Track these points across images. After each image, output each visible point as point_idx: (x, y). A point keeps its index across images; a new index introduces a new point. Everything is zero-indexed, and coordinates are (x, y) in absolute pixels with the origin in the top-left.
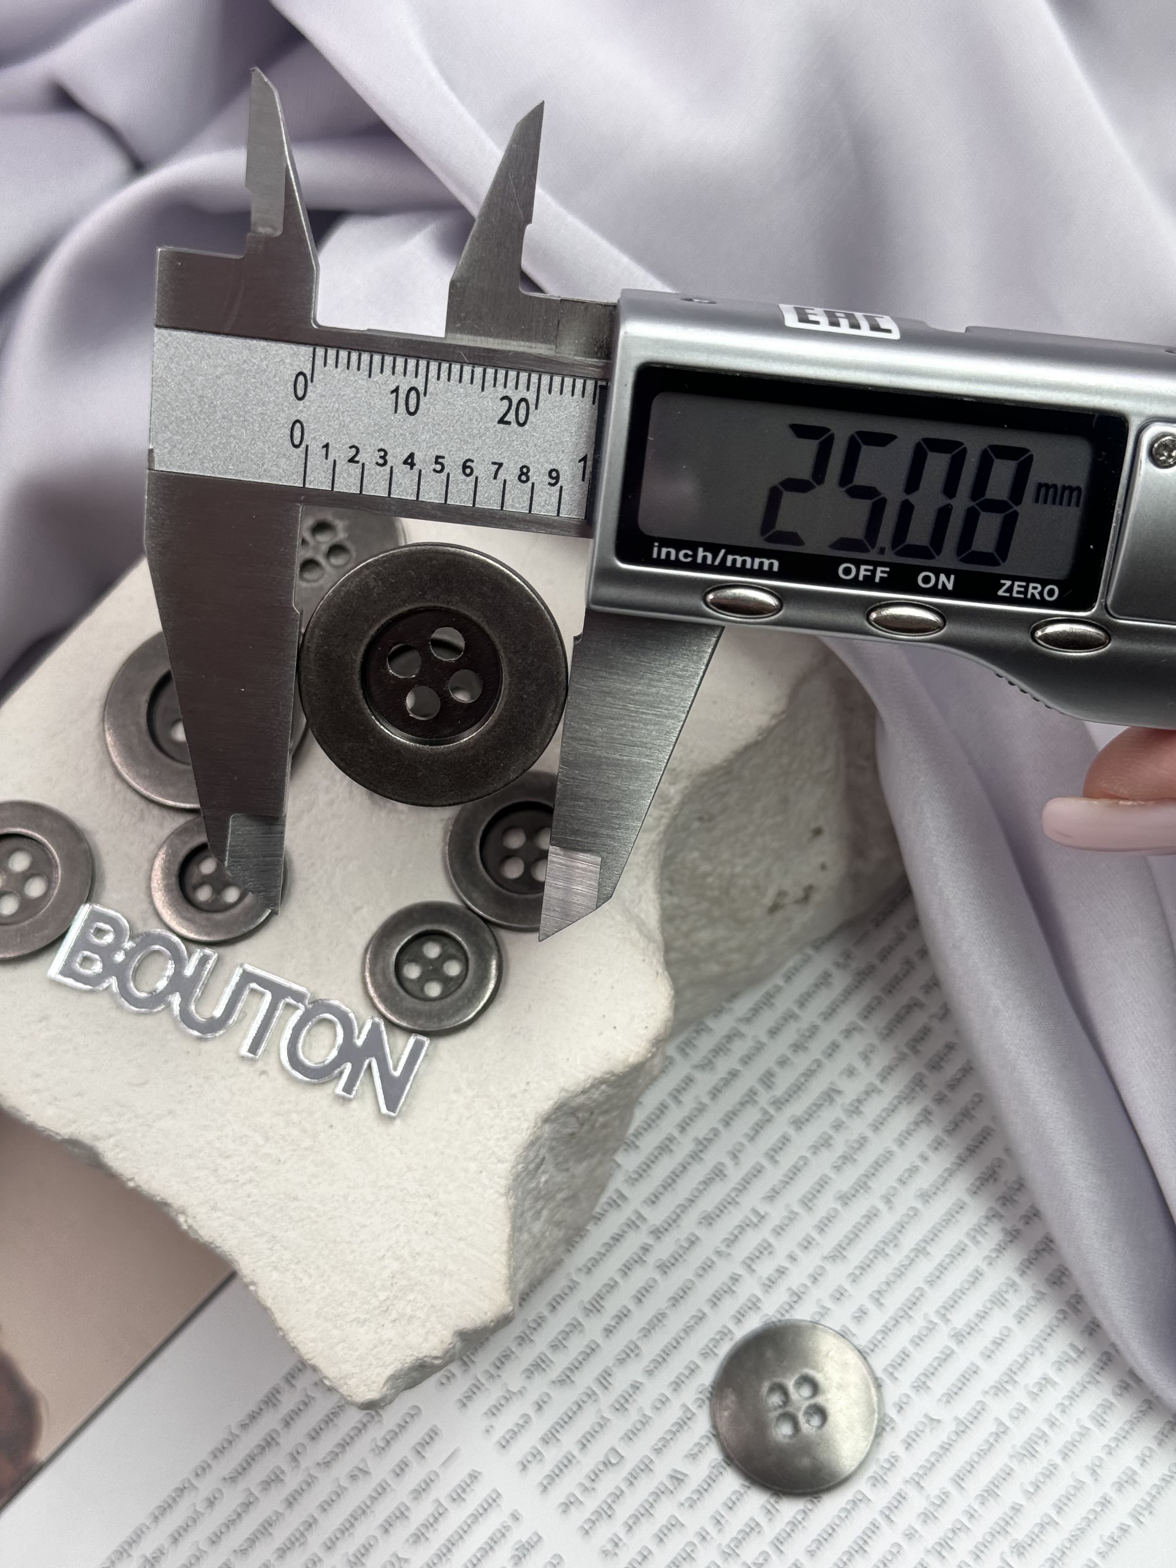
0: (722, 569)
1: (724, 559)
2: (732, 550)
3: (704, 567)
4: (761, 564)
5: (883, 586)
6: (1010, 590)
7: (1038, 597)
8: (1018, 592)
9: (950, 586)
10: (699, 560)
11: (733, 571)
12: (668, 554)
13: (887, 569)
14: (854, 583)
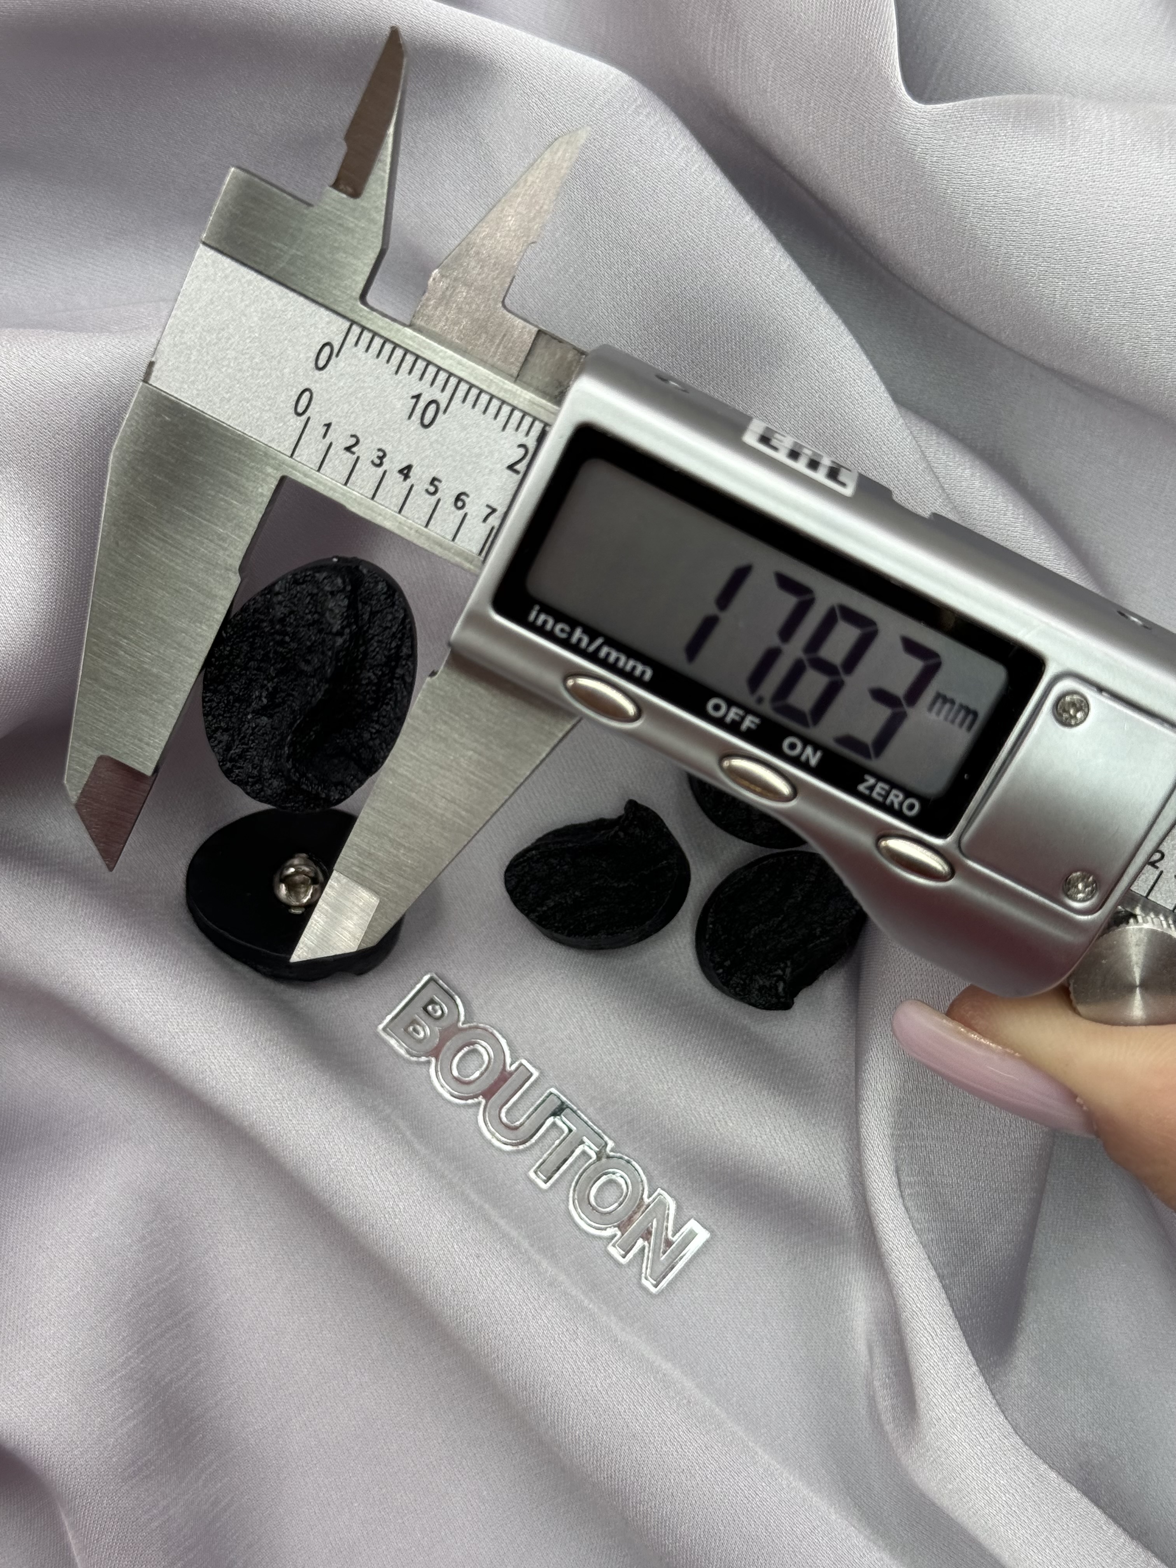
0: (593, 657)
1: (599, 649)
2: (611, 642)
3: (575, 649)
4: (634, 668)
5: (747, 736)
6: (872, 788)
7: (896, 806)
8: (879, 794)
9: (813, 762)
10: (574, 639)
11: (603, 663)
12: (545, 622)
13: (757, 721)
14: (719, 723)
